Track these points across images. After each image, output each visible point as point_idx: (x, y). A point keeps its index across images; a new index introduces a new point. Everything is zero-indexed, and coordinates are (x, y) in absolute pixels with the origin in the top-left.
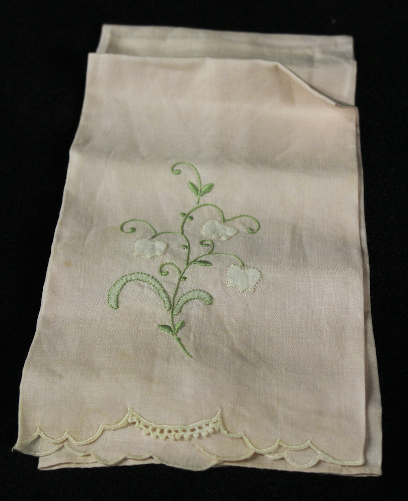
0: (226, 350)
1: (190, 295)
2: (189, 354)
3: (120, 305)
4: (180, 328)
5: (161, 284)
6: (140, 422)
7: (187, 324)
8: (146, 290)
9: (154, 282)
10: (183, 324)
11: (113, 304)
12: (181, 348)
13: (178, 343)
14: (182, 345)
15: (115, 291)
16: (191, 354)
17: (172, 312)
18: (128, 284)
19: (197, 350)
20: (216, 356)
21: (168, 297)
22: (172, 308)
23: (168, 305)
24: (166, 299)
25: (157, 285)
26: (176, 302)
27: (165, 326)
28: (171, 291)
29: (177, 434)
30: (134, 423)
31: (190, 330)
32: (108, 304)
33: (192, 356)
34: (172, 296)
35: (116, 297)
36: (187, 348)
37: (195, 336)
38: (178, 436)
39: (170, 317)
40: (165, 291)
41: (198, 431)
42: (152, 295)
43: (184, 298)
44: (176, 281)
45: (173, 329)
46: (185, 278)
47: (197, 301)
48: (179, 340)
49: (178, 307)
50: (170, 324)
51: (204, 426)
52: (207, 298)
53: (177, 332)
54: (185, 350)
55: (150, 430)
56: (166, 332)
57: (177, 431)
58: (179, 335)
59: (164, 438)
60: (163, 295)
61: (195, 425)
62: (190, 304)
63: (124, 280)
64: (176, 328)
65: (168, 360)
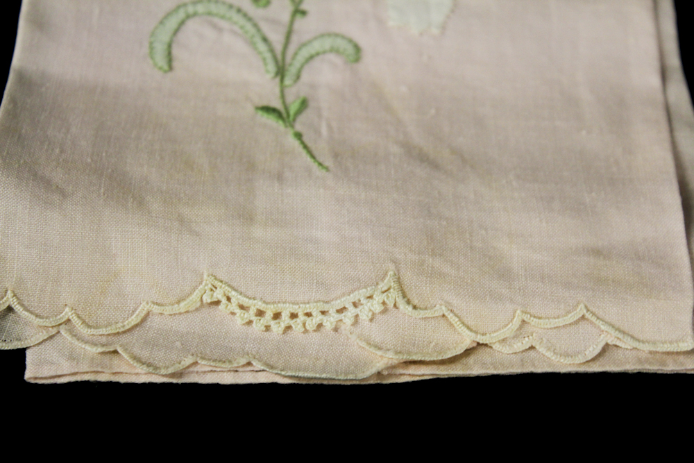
0: (395, 149)
1: (316, 46)
2: (320, 164)
3: (175, 64)
4: (299, 112)
5: (255, 25)
6: (229, 299)
7: (312, 104)
8: (227, 38)
9: (242, 21)
10: (304, 104)
11: (161, 61)
12: (304, 152)
13: (296, 143)
14: (305, 147)
15: (164, 36)
16: (327, 164)
17: (282, 80)
18: (191, 24)
19: (336, 156)
20: (376, 164)
21: (272, 50)
22: (281, 72)
23: (272, 68)
24: (268, 56)
25: (249, 26)
26: (288, 59)
27: (268, 109)
28: (277, 38)
29: (308, 320)
30: (217, 303)
31: (320, 116)
32: (151, 62)
33: (327, 169)
34: (278, 48)
35: (165, 47)
36: (316, 153)
37: (330, 127)
38: (311, 324)
39: (277, 90)
40: (265, 40)
41: (352, 311)
42: (240, 46)
43: (305, 53)
44: (285, 17)
45: (285, 115)
46: (304, 13)
47: (332, 57)
48: (299, 136)
49: (292, 71)
50: (277, 104)
51: (363, 301)
52: (350, 50)
53: (294, 120)
54: (313, 157)
55: (251, 314)
56: (270, 120)
57: (309, 315)
58: (299, 127)
59: (281, 329)
60: (262, 47)
61: (347, 301)
62: (316, 63)
63: (181, 14)
64: (292, 112)
65: (280, 177)
